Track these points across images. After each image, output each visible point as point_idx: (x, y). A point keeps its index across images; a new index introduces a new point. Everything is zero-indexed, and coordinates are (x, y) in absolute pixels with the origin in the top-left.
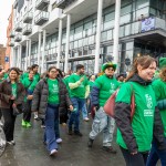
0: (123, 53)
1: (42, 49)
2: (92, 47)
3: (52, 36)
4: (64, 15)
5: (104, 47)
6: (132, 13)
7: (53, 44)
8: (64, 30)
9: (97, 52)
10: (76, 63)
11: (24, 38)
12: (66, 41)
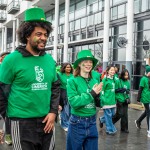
2: (99, 28)
5: (115, 27)
9: (105, 34)
10: (79, 49)
11: (10, 18)
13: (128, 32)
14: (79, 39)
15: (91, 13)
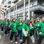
0: (31, 15)
1: (9, 14)
3: (12, 10)
4: (15, 5)
5: (26, 13)
6: (33, 4)
7: (12, 13)
8: (15, 9)
9: (24, 15)
12: (16, 12)
13: (29, 14)
14: (19, 16)
15: (21, 10)
